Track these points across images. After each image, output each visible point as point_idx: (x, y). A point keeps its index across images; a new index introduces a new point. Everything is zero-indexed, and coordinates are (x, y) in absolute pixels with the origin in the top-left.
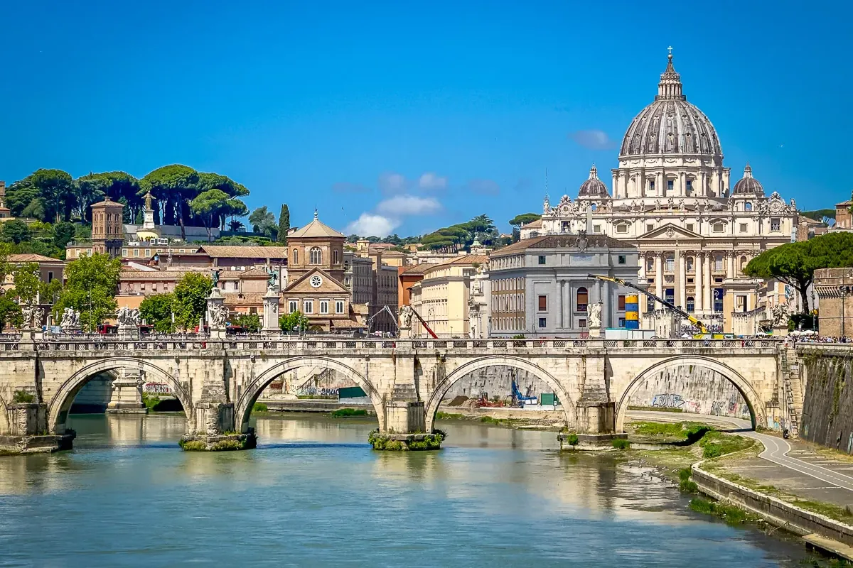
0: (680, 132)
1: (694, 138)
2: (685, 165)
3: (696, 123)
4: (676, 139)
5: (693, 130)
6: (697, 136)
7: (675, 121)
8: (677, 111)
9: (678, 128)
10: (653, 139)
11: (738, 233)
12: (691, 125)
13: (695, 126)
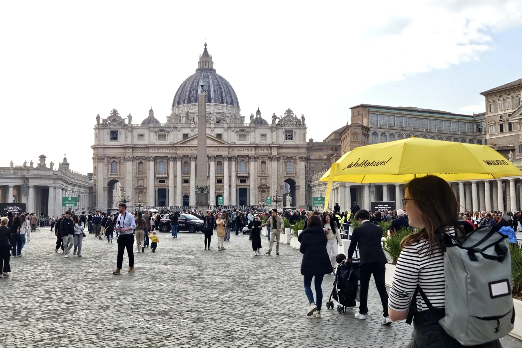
0: (212, 89)
1: (222, 94)
2: (215, 110)
3: (223, 85)
4: (209, 93)
5: (221, 89)
6: (224, 92)
7: (209, 83)
8: (210, 77)
9: (211, 87)
10: (194, 93)
11: (258, 141)
12: (219, 85)
13: (222, 86)
